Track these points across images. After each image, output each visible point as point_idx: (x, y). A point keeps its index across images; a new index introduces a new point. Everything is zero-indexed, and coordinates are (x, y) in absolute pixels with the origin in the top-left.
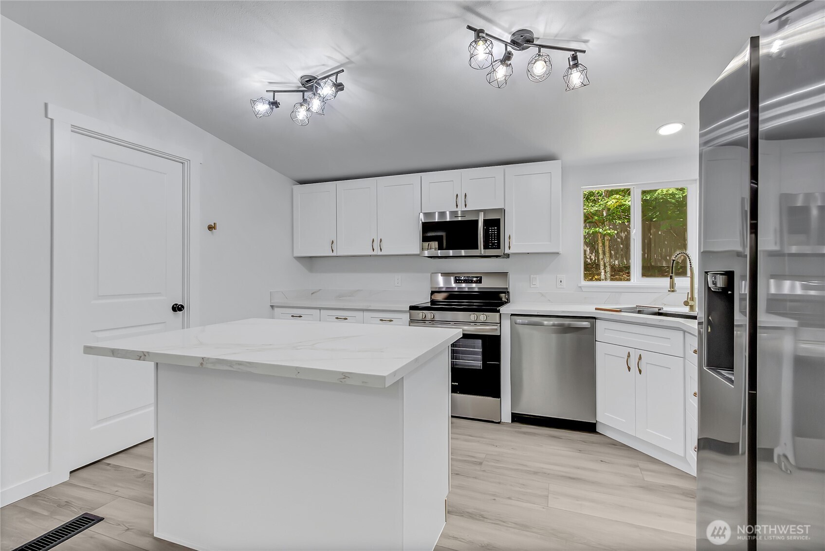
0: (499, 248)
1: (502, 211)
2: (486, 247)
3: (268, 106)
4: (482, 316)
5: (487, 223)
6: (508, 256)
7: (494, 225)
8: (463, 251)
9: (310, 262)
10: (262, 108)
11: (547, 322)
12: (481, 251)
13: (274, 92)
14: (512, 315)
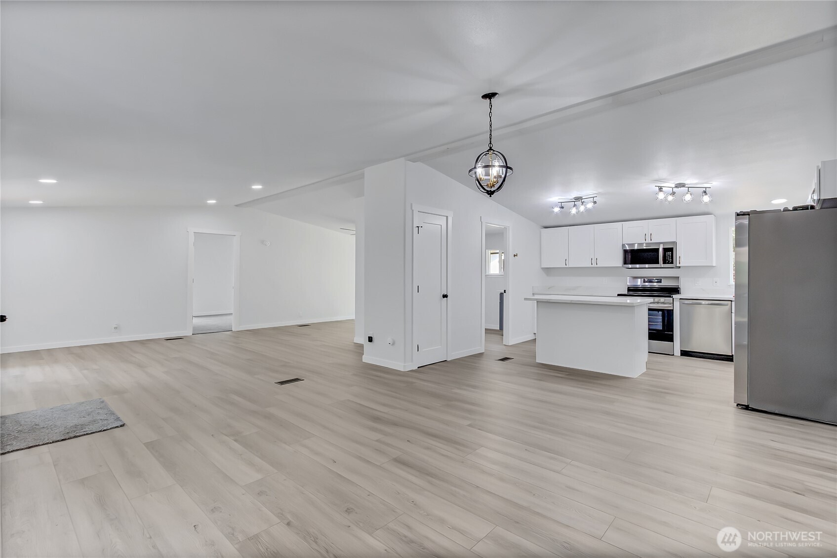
0: (672, 263)
1: (675, 243)
2: (664, 263)
3: (559, 209)
4: (662, 299)
5: (665, 250)
6: (679, 267)
7: (669, 251)
8: (647, 265)
9: (548, 271)
10: (557, 210)
11: (703, 302)
12: (661, 264)
13: (561, 203)
14: (680, 299)
